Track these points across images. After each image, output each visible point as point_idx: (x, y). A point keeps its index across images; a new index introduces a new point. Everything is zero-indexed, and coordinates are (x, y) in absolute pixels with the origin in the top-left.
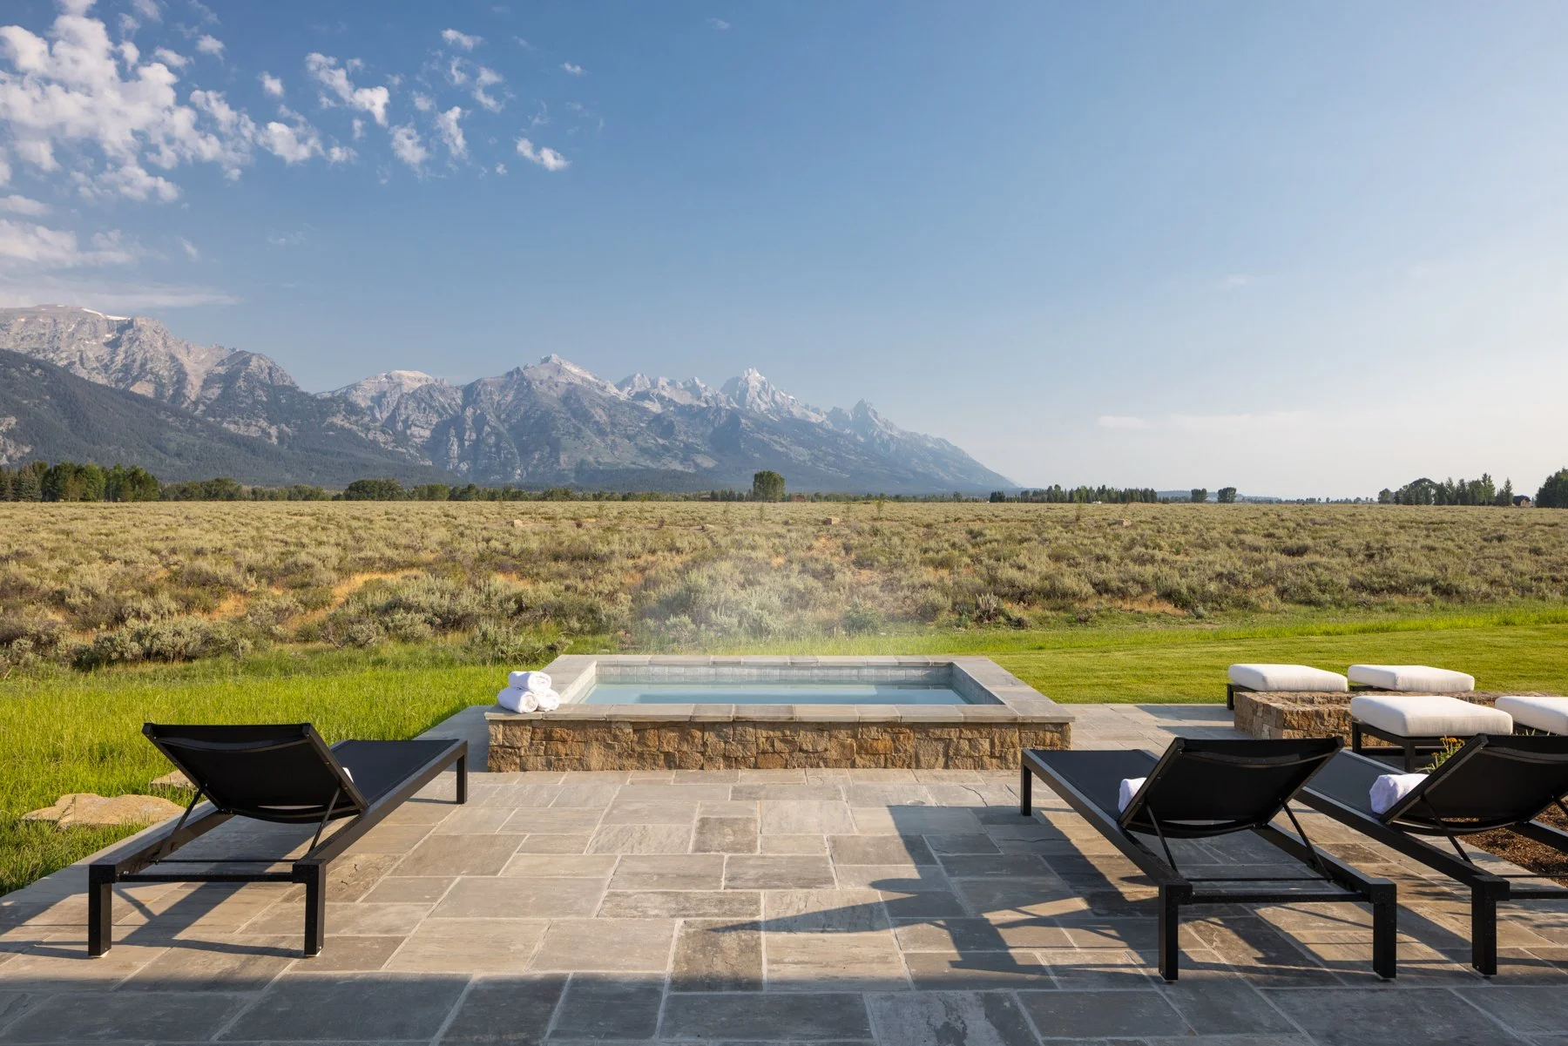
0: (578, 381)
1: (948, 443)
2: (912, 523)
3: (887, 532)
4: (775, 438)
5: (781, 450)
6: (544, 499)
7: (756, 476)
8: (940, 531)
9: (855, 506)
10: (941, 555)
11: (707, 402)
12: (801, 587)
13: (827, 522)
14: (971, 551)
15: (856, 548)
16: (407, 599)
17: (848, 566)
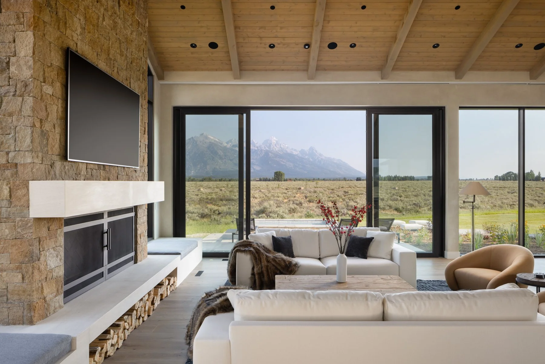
0: (213, 141)
1: (342, 161)
2: (327, 189)
3: (318, 192)
4: (282, 160)
5: (283, 164)
6: (202, 181)
7: (275, 173)
8: (335, 192)
9: (309, 183)
10: (334, 199)
11: (257, 148)
12: (293, 207)
13: (300, 189)
14: (343, 197)
15: (309, 197)
16: (190, 210)
17: (306, 202)
